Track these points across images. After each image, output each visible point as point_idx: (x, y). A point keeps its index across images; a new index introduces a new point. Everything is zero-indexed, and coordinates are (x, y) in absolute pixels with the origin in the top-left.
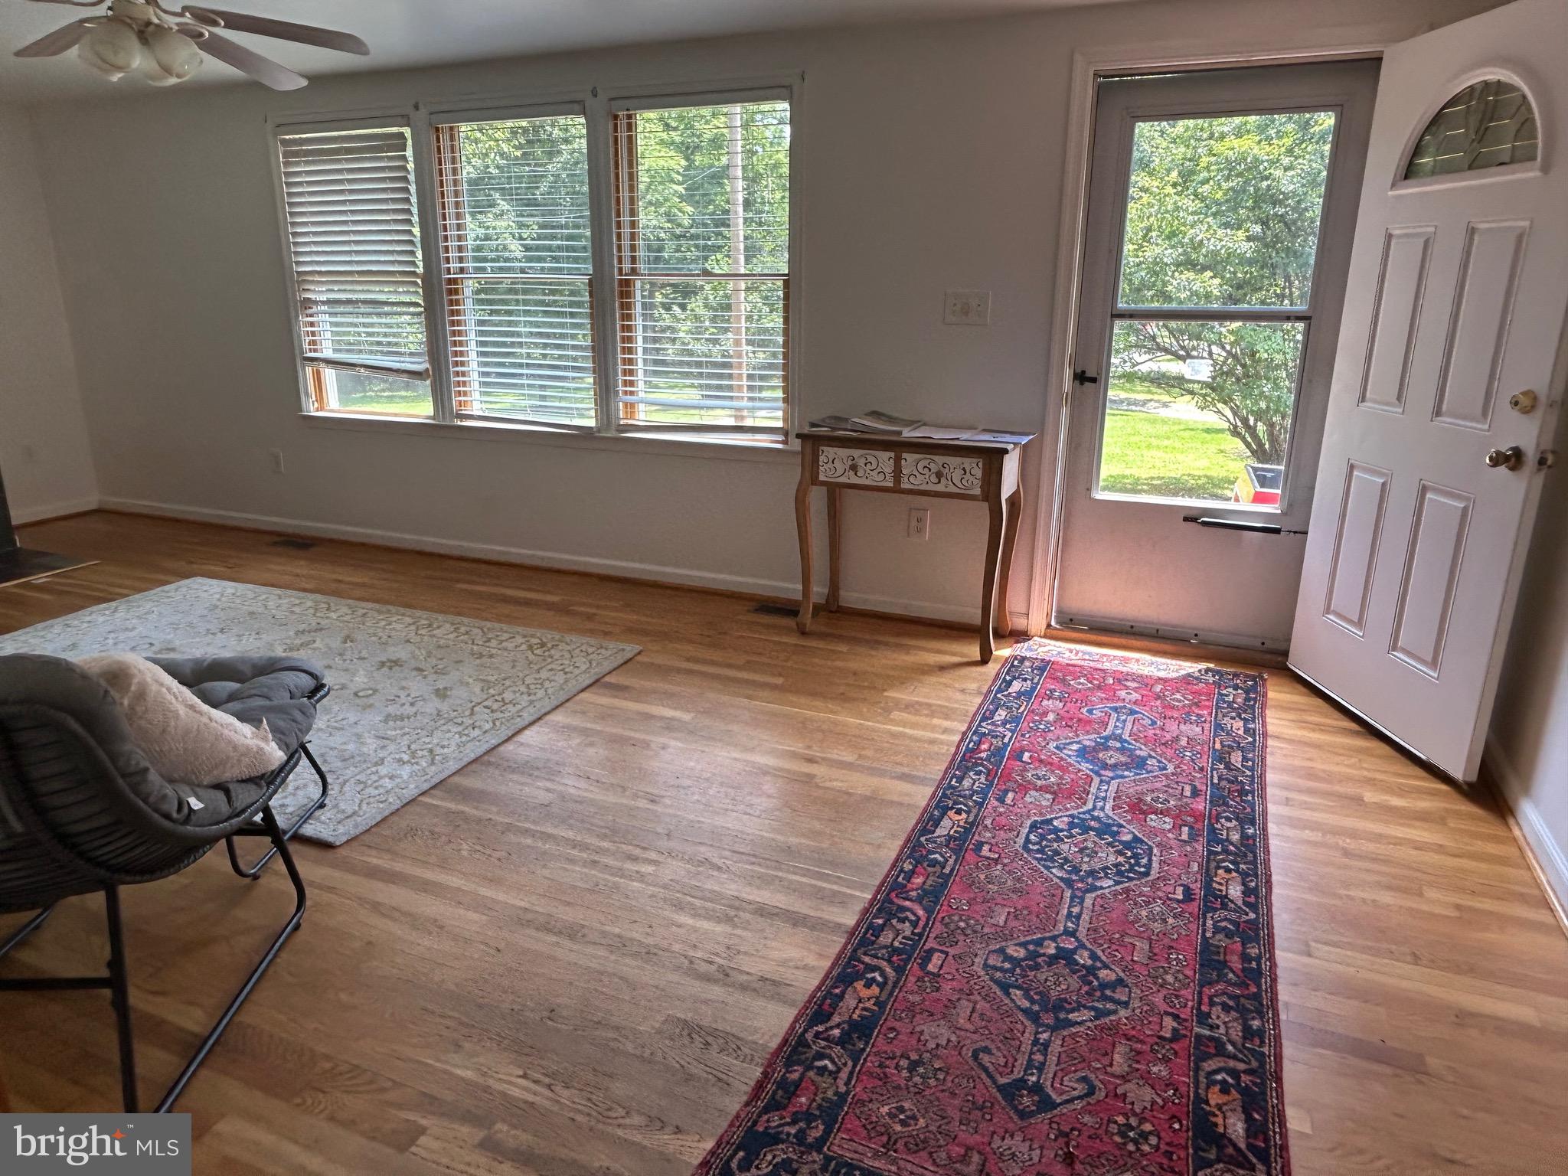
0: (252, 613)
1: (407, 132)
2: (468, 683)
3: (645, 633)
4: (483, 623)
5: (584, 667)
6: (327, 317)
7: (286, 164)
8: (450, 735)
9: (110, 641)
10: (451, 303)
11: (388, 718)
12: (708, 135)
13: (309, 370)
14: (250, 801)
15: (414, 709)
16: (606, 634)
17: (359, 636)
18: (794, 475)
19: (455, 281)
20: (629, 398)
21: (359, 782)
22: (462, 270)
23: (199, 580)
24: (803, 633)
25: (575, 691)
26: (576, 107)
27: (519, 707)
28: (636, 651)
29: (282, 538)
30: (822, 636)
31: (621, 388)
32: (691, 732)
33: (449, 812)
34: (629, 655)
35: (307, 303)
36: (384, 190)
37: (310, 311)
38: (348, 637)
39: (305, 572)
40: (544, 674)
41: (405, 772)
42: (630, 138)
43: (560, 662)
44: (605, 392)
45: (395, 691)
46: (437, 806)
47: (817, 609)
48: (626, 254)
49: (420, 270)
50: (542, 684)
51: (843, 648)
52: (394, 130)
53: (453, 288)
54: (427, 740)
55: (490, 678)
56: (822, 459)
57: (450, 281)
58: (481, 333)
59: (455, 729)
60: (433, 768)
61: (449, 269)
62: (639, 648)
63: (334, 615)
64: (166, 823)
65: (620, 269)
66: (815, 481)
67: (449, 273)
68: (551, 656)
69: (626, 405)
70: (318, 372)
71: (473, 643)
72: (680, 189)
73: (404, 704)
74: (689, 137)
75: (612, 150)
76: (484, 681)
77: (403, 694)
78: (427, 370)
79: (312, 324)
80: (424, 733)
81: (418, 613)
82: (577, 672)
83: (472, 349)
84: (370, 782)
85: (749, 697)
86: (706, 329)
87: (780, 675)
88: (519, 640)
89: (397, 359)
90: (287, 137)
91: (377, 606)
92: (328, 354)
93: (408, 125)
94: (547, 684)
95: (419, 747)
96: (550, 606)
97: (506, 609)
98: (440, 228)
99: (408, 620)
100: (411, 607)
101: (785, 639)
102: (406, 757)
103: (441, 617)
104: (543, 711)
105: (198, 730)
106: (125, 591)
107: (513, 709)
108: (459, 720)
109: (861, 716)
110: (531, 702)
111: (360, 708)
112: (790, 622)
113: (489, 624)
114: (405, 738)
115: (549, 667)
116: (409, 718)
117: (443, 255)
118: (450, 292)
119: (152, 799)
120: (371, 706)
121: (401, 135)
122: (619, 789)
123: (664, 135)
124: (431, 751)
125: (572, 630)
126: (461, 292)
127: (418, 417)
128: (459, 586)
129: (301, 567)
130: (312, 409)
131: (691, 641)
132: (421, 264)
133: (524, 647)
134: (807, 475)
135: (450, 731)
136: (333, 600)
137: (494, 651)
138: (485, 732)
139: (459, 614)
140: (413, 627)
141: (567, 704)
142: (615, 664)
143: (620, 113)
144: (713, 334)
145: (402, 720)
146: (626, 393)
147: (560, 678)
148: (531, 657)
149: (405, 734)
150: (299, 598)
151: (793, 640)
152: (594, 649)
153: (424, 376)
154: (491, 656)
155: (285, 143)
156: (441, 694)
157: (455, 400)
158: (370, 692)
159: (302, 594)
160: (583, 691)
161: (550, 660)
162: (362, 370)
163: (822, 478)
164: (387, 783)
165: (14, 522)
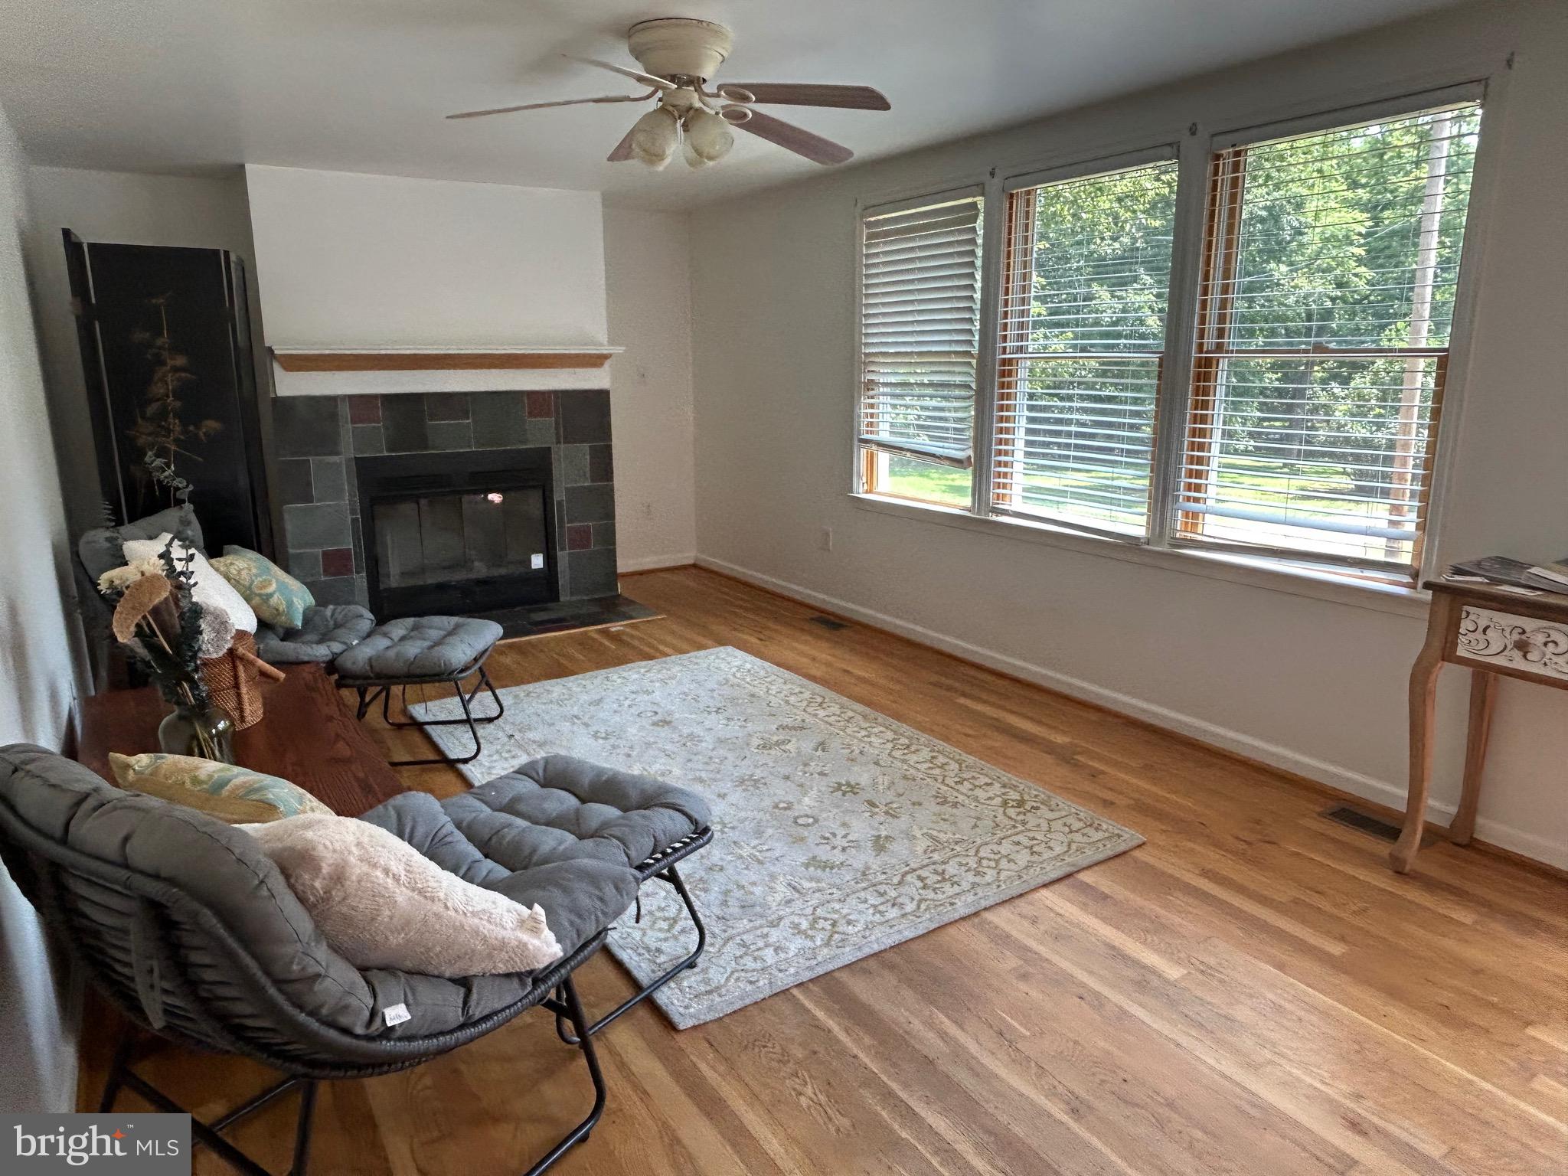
0: (753, 696)
1: (980, 201)
2: (914, 837)
3: (1160, 815)
4: (965, 756)
5: (1059, 849)
6: (889, 400)
7: (868, 246)
8: (862, 906)
9: (627, 703)
10: (1002, 386)
11: (813, 862)
12: (1405, 188)
13: (863, 451)
14: (498, 1006)
15: (842, 857)
16: (1107, 804)
17: (835, 744)
18: (1414, 639)
19: (1010, 362)
20: (1192, 506)
21: (744, 945)
22: (1020, 349)
23: (730, 649)
24: (1400, 872)
25: (1033, 884)
26: (1167, 150)
27: (957, 889)
28: (1135, 842)
29: (817, 614)
30: (1430, 885)
31: (1183, 493)
32: (1172, 1003)
33: (817, 1026)
34: (1122, 847)
35: (870, 385)
36: (950, 266)
37: (871, 393)
38: (822, 743)
39: (824, 656)
40: (1006, 848)
41: (795, 945)
42: (1235, 182)
43: (1031, 834)
44: (1162, 496)
45: (834, 826)
46: (808, 1011)
47: (1433, 836)
48: (1212, 326)
49: (975, 351)
50: (997, 861)
51: (1465, 916)
52: (969, 200)
53: (1007, 369)
54: (837, 906)
55: (941, 836)
56: (1466, 625)
57: (1004, 362)
58: (1031, 420)
59: (872, 901)
60: (826, 951)
61: (1005, 348)
62: (1141, 838)
63: (821, 713)
64: (346, 1040)
65: (1201, 345)
66: (1448, 654)
67: (1004, 352)
68: (1024, 823)
69: (1187, 514)
70: (872, 454)
71: (943, 782)
72: (1361, 251)
73: (834, 848)
74: (1379, 193)
75: (1207, 199)
76: (932, 837)
77: (841, 832)
78: (970, 457)
79: (872, 406)
80: (837, 894)
81: (904, 728)
82: (1047, 854)
83: (1020, 437)
84: (753, 947)
85: (1281, 967)
86: (1371, 409)
87: (1342, 939)
88: (997, 788)
89: (941, 444)
90: (872, 219)
91: (868, 710)
92: (884, 436)
93: (982, 195)
94: (1004, 864)
95: (824, 914)
96: (1050, 748)
97: (998, 741)
98: (1001, 303)
99: (890, 735)
100: (898, 717)
101: (1363, 874)
102: (805, 925)
103: (924, 738)
104: (984, 904)
105: (425, 921)
106: (667, 650)
107: (950, 890)
108: (882, 888)
109: (1470, 1063)
110: (974, 885)
111: (790, 839)
112: (1382, 848)
113: (970, 759)
114: (817, 895)
115: (1016, 839)
116: (832, 868)
117: (1000, 333)
118: (1003, 374)
119: (324, 1011)
120: (802, 839)
121: (974, 205)
122: (1034, 1069)
123: (1349, 194)
124: (834, 924)
125: (1065, 790)
126: (1014, 373)
127: (955, 506)
128: (962, 701)
129: (820, 652)
130: (860, 491)
131: (1218, 845)
132: (976, 345)
133: (998, 801)
134: (1437, 644)
135: (865, 901)
136: (830, 694)
137: (961, 798)
138: (904, 915)
139: (946, 739)
140: (890, 745)
141: (1017, 902)
142: (1100, 857)
143: (1224, 152)
144: (1380, 415)
145: (824, 869)
146: (1188, 499)
147: (1023, 858)
148: (1000, 818)
149: (819, 890)
150: (802, 686)
151: (1382, 881)
152: (1081, 824)
153: (966, 464)
154: (955, 805)
155: (869, 225)
156: (880, 844)
157: (993, 491)
158: (811, 820)
159: (806, 682)
160: (1045, 886)
161: (1020, 828)
162: (908, 454)
163: (1461, 652)
164: (769, 955)
165: (619, 571)
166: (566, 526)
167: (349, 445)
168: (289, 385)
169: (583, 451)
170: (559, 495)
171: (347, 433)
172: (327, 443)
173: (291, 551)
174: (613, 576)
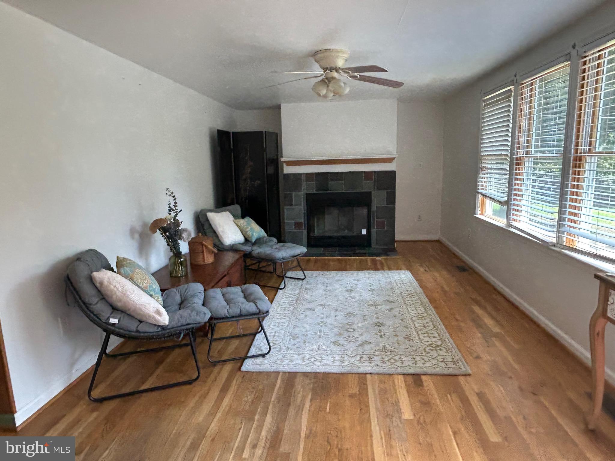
1: (513, 88)
2: (379, 345)
4: (441, 326)
5: (427, 365)
7: (484, 110)
10: (517, 169)
13: (480, 198)
15: (346, 344)
19: (520, 159)
23: (407, 272)
26: (567, 57)
27: (368, 364)
28: (465, 373)
31: (567, 222)
34: (457, 373)
35: (483, 169)
36: (503, 117)
38: (392, 309)
39: (441, 280)
41: (296, 362)
43: (424, 357)
45: (357, 334)
46: (277, 379)
48: (584, 140)
49: (509, 154)
52: (510, 88)
53: (518, 162)
54: (323, 356)
55: (389, 347)
56: (610, 299)
59: (337, 358)
60: (302, 366)
63: (408, 299)
65: (577, 150)
66: (605, 315)
70: (483, 199)
71: (417, 332)
76: (385, 347)
78: (506, 201)
79: (483, 178)
84: (285, 358)
90: (485, 98)
93: (513, 85)
95: (317, 357)
98: (517, 132)
99: (422, 312)
102: (307, 358)
104: (370, 372)
106: (386, 268)
108: (345, 356)
111: (338, 334)
116: (338, 346)
118: (517, 164)
120: (342, 335)
121: (511, 90)
124: (315, 360)
126: (521, 164)
127: (502, 223)
130: (478, 214)
132: (509, 151)
134: (601, 308)
136: (421, 294)
138: (339, 366)
139: (445, 318)
140: (416, 315)
145: (335, 345)
146: (568, 226)
147: (408, 363)
149: (325, 350)
152: (450, 360)
153: (505, 204)
154: (410, 340)
156: (364, 344)
157: (512, 217)
158: (352, 330)
159: (419, 287)
160: (404, 374)
163: (609, 314)
164: (286, 361)
165: (396, 239)
166: (375, 220)
167: (305, 189)
168: (288, 170)
169: (384, 194)
170: (374, 208)
171: (304, 184)
172: (298, 188)
173: (286, 221)
174: (393, 241)
